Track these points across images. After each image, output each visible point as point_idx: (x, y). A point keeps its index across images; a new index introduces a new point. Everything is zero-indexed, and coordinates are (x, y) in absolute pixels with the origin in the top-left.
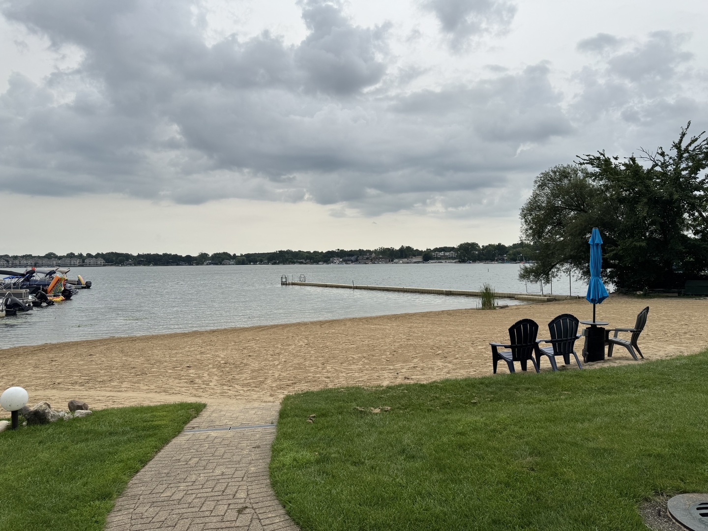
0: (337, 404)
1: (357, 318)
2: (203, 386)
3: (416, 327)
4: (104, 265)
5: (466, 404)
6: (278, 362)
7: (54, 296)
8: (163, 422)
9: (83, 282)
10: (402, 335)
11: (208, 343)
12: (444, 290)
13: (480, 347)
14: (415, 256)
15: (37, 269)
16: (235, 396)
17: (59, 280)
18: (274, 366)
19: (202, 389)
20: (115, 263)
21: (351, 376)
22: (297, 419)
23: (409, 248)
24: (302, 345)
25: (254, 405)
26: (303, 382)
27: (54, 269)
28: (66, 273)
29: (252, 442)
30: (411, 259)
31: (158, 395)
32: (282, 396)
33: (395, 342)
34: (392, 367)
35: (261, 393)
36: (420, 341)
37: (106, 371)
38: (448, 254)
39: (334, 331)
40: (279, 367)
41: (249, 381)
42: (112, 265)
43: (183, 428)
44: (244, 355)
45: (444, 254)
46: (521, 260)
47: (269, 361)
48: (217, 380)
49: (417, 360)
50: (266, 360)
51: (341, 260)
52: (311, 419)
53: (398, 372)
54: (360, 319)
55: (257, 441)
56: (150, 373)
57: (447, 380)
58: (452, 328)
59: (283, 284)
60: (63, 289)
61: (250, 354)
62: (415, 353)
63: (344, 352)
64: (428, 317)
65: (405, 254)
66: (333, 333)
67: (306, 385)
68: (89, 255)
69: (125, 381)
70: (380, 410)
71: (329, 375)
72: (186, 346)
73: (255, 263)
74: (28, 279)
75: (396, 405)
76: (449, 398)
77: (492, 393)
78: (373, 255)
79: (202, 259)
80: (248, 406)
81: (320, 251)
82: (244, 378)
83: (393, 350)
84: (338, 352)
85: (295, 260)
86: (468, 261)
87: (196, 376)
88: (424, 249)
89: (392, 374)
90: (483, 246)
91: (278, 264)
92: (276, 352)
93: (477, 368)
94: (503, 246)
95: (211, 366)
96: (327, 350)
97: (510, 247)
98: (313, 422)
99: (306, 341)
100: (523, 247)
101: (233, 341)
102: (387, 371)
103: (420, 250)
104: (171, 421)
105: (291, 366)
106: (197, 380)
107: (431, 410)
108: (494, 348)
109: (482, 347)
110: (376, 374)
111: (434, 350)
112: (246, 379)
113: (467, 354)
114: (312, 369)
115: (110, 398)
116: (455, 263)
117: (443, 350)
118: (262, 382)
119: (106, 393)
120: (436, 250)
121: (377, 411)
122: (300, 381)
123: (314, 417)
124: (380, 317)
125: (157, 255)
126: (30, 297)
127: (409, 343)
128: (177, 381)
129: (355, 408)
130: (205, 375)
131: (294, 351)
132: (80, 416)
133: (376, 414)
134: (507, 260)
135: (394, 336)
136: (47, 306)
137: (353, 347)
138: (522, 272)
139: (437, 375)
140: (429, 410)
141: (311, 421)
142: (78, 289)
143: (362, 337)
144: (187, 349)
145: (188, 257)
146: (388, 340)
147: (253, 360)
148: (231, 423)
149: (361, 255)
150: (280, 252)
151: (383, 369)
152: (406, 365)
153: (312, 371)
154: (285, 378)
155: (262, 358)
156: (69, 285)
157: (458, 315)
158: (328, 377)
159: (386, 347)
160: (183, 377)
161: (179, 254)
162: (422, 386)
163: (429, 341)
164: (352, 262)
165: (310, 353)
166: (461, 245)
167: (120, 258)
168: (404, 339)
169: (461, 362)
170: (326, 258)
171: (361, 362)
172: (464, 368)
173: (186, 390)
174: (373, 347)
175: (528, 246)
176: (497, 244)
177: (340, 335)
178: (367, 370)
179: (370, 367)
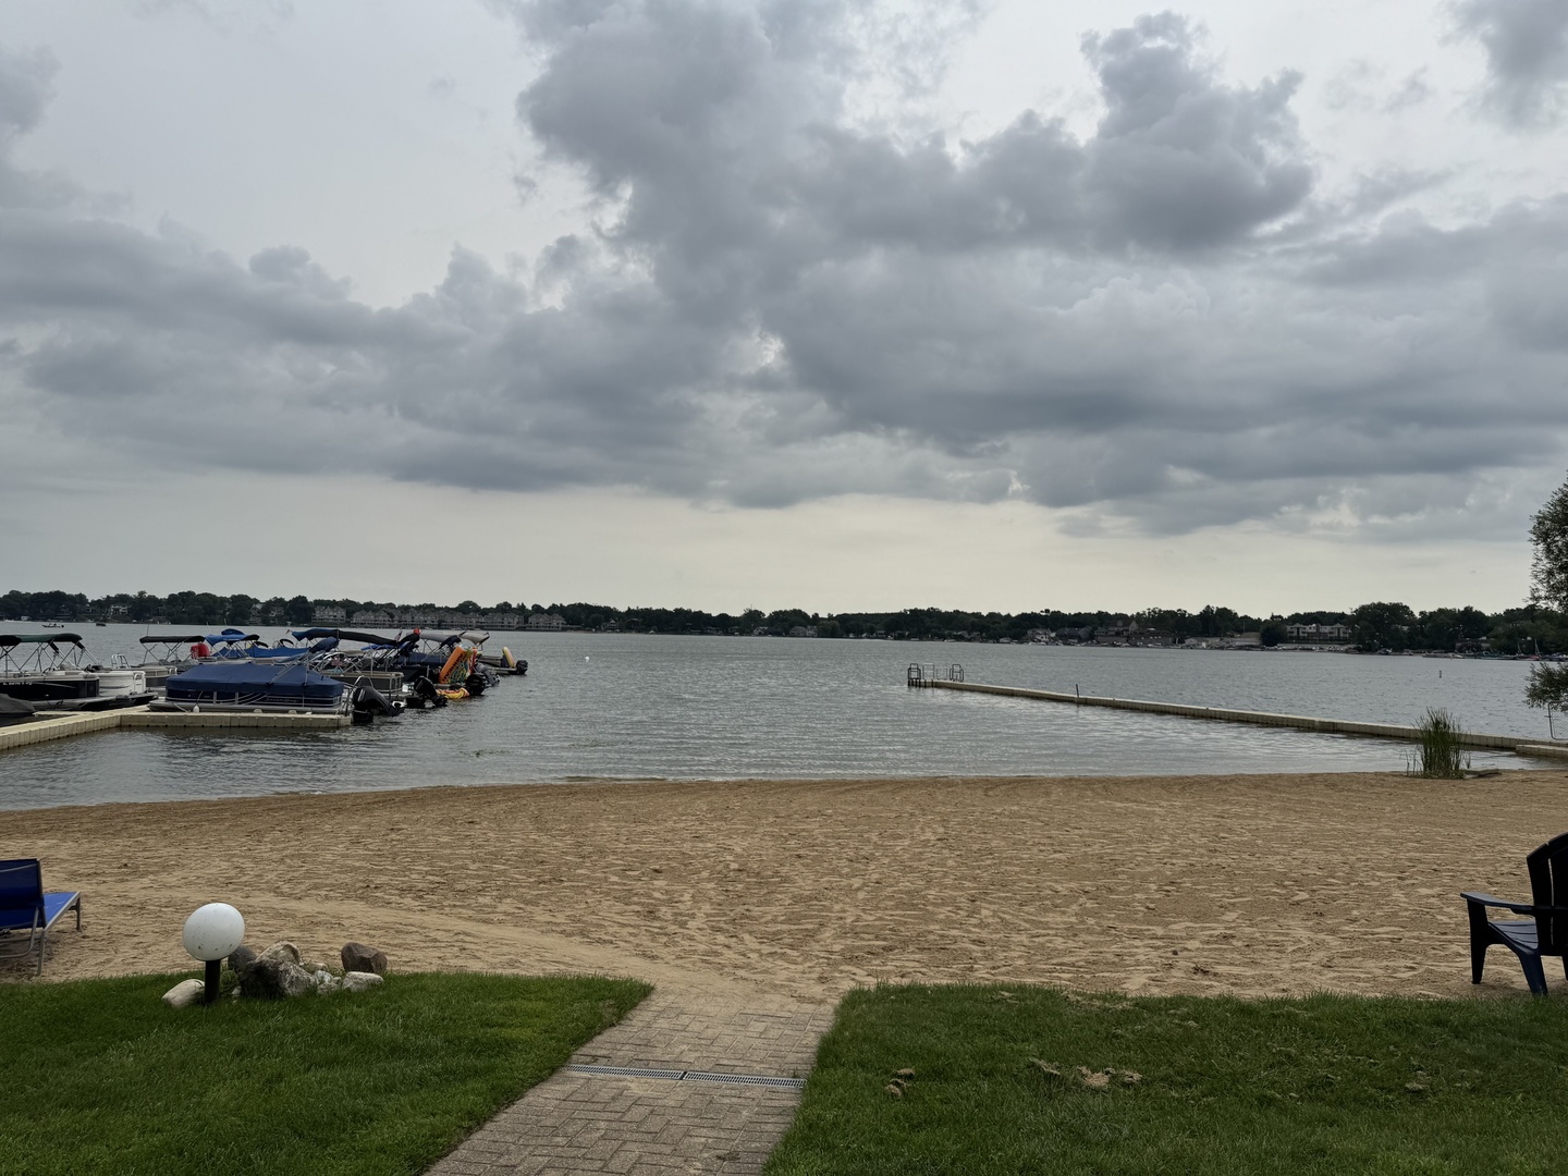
0: (980, 1042)
1: (1079, 780)
2: (672, 928)
3: (1237, 815)
4: (564, 630)
5: (1390, 1091)
6: (861, 881)
7: (452, 688)
8: (526, 1033)
9: (513, 660)
10: (1197, 835)
11: (720, 812)
12: (1317, 719)
13: (1424, 891)
14: (1240, 632)
15: (423, 632)
16: (736, 967)
17: (463, 656)
18: (851, 891)
19: (666, 934)
20: (585, 626)
21: (1043, 944)
22: (861, 1075)
23: (1224, 613)
24: (928, 841)
25: (769, 1006)
26: (911, 948)
27: (457, 633)
28: (481, 642)
29: (722, 1135)
30: (1229, 639)
31: (564, 941)
32: (847, 985)
33: (1174, 854)
34: (1160, 931)
35: (800, 968)
36: (1245, 856)
37: (481, 865)
38: (1327, 631)
39: (1015, 808)
40: (861, 895)
41: (779, 927)
42: (577, 629)
43: (568, 1057)
44: (787, 854)
45: (1318, 629)
46: (1529, 653)
47: (841, 876)
48: (707, 915)
49: (1233, 915)
50: (834, 871)
51: (1053, 635)
52: (897, 1084)
53: (1177, 948)
54: (1089, 782)
55: (734, 1135)
56: (569, 880)
57: (1324, 1000)
58: (1339, 826)
59: (912, 684)
60: (468, 674)
61: (801, 852)
62: (1229, 894)
63: (1033, 870)
64: (1272, 790)
65: (1217, 626)
66: (1012, 815)
67: (917, 956)
68: (537, 608)
69: (509, 896)
70: (1106, 1079)
71: (984, 935)
72: (669, 817)
73: (858, 635)
74: (406, 652)
75: (1159, 1066)
76: (1331, 1064)
77: (1476, 1061)
78: (1134, 626)
79: (751, 623)
80: (752, 1008)
81: (1004, 614)
82: (769, 917)
83: (1167, 877)
84: (1017, 869)
85: (946, 632)
86: (1380, 648)
87: (665, 897)
88: (1265, 617)
89: (1160, 952)
90: (1421, 613)
91: (908, 638)
92: (863, 853)
93: (1419, 958)
94: (1479, 615)
95: (705, 874)
96: (989, 862)
97: (1497, 617)
98: (904, 1093)
99: (941, 830)
100: (1533, 619)
101: (775, 812)
102: (1146, 942)
103: (1254, 617)
104: (546, 1032)
105: (891, 898)
106: (664, 909)
107: (1271, 1101)
108: (1476, 909)
109: (1429, 892)
110: (1115, 948)
111: (1285, 887)
112: (774, 921)
113: (1386, 909)
114: (943, 913)
115: (461, 937)
116: (1347, 652)
117: (1314, 891)
118: (811, 935)
119: (459, 922)
120: (1296, 618)
121: (1099, 1080)
122: (905, 943)
123: (909, 1077)
124: (1141, 781)
125: (664, 612)
126: (405, 688)
127: (1214, 861)
128: (620, 906)
129: (1033, 1064)
130: (687, 897)
131: (907, 856)
132: (355, 988)
133: (1095, 1091)
134: (1488, 649)
135: (1174, 837)
136: (433, 707)
137: (1060, 861)
138: (1537, 683)
139: (1293, 970)
140: (1265, 1102)
141: (897, 1090)
142: (502, 675)
143: (1087, 832)
144: (670, 824)
145: (723, 617)
146: (1155, 848)
147: (804, 870)
148: (692, 1057)
149: (1101, 625)
150: (915, 612)
151: (1136, 935)
152: (1203, 929)
153: (942, 916)
154: (870, 930)
155: (825, 865)
156: (482, 666)
157: (1354, 787)
158: (980, 942)
159: (1150, 869)
160: (635, 899)
161: (705, 612)
162: (1245, 1010)
163: (1271, 860)
164: (1081, 640)
165: (944, 865)
166: (1363, 608)
167: (594, 615)
168: (1200, 847)
169: (1366, 933)
170: (1020, 628)
171: (1075, 907)
172: (1375, 953)
173: (630, 934)
174: (1112, 864)
175: (1548, 615)
176: (1462, 609)
177: (1028, 821)
178: (1089, 931)
179: (1097, 923)
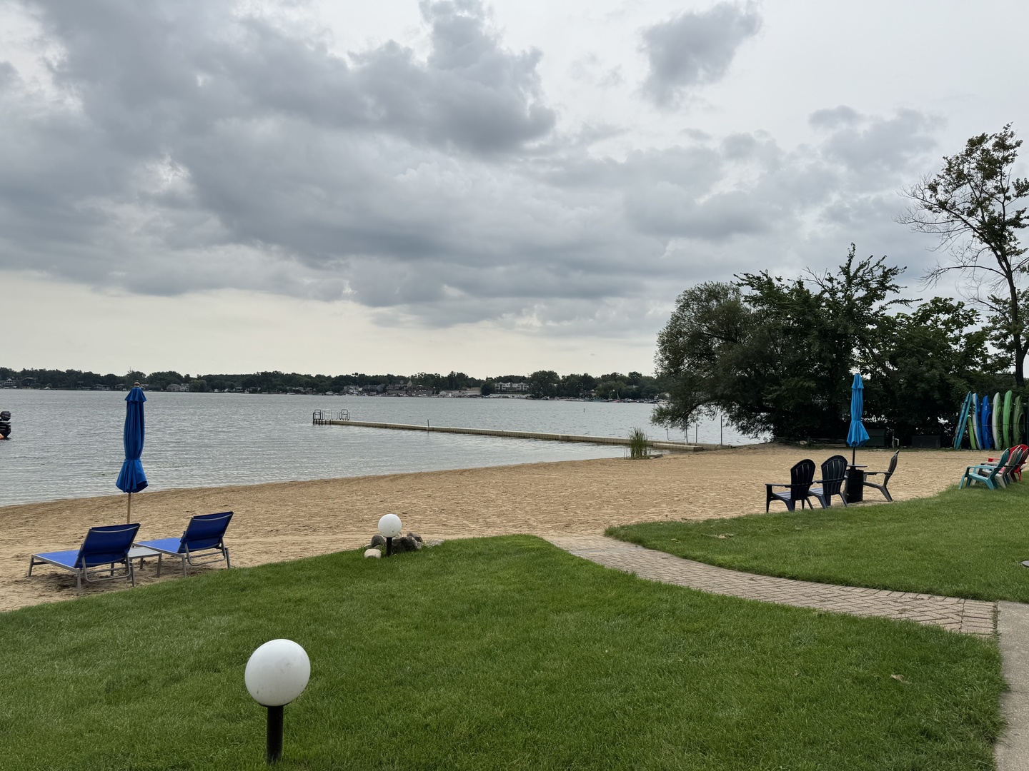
14: (470, 387)
22: (662, 542)
23: (461, 376)
30: (464, 392)
38: (516, 386)
45: (511, 385)
51: (361, 389)
59: (315, 422)
65: (457, 383)
73: (221, 389)
78: (410, 384)
79: (134, 381)
85: (288, 388)
86: (543, 396)
88: (483, 378)
90: (563, 377)
91: (260, 392)
94: (591, 378)
97: (599, 379)
100: (616, 380)
103: (477, 378)
108: (769, 488)
116: (526, 398)
120: (500, 379)
121: (722, 537)
134: (595, 397)
145: (110, 377)
148: (593, 548)
149: (390, 383)
150: (264, 374)
161: (94, 372)
164: (378, 393)
166: (535, 374)
170: (339, 385)
176: (583, 375)
